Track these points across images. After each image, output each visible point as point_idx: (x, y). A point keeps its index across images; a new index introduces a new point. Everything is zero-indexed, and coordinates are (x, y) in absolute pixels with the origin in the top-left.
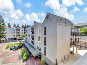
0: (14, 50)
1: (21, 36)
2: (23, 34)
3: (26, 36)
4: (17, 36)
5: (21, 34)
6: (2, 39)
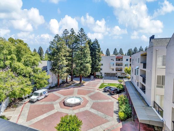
0: (108, 93)
1: (123, 71)
2: (126, 67)
3: (131, 71)
4: (116, 70)
5: (124, 68)
6: (97, 73)
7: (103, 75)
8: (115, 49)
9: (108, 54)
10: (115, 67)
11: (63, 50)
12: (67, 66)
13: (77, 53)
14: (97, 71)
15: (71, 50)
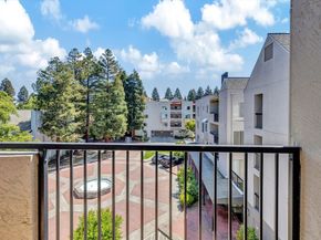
1: (183, 127)
2: (188, 120)
3: (196, 126)
4: (172, 126)
5: (184, 121)
6: (138, 133)
7: (149, 135)
8: (168, 90)
9: (155, 97)
10: (169, 120)
11: (69, 89)
12: (76, 120)
13: (99, 95)
14: (138, 128)
15: (85, 89)
